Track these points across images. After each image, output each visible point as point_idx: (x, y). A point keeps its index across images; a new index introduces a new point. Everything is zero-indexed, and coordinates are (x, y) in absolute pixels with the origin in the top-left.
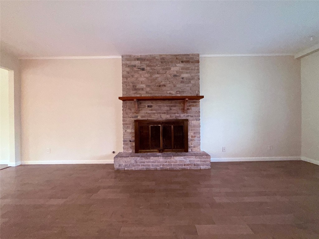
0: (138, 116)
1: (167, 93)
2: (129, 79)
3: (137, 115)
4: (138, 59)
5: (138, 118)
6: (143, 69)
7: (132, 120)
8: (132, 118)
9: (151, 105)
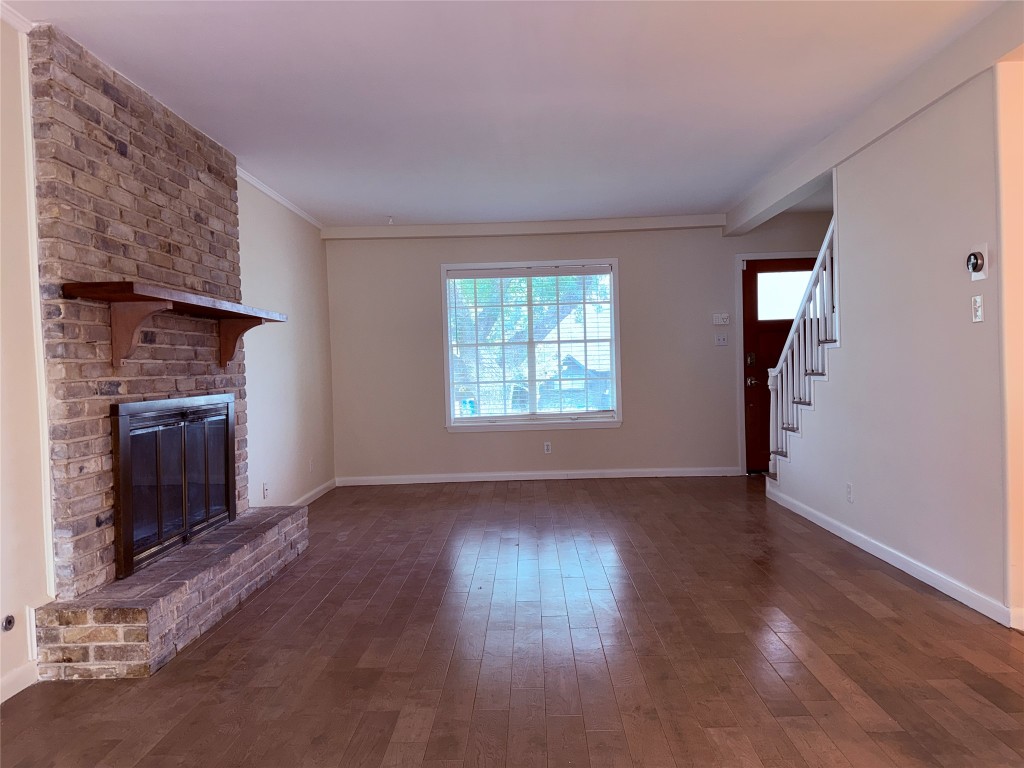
0: (119, 384)
1: (185, 285)
2: (81, 177)
3: (116, 379)
4: (107, 89)
5: (118, 393)
6: (122, 151)
7: (102, 404)
8: (102, 394)
9: (154, 330)
